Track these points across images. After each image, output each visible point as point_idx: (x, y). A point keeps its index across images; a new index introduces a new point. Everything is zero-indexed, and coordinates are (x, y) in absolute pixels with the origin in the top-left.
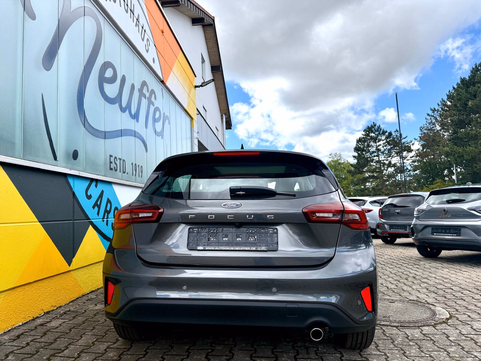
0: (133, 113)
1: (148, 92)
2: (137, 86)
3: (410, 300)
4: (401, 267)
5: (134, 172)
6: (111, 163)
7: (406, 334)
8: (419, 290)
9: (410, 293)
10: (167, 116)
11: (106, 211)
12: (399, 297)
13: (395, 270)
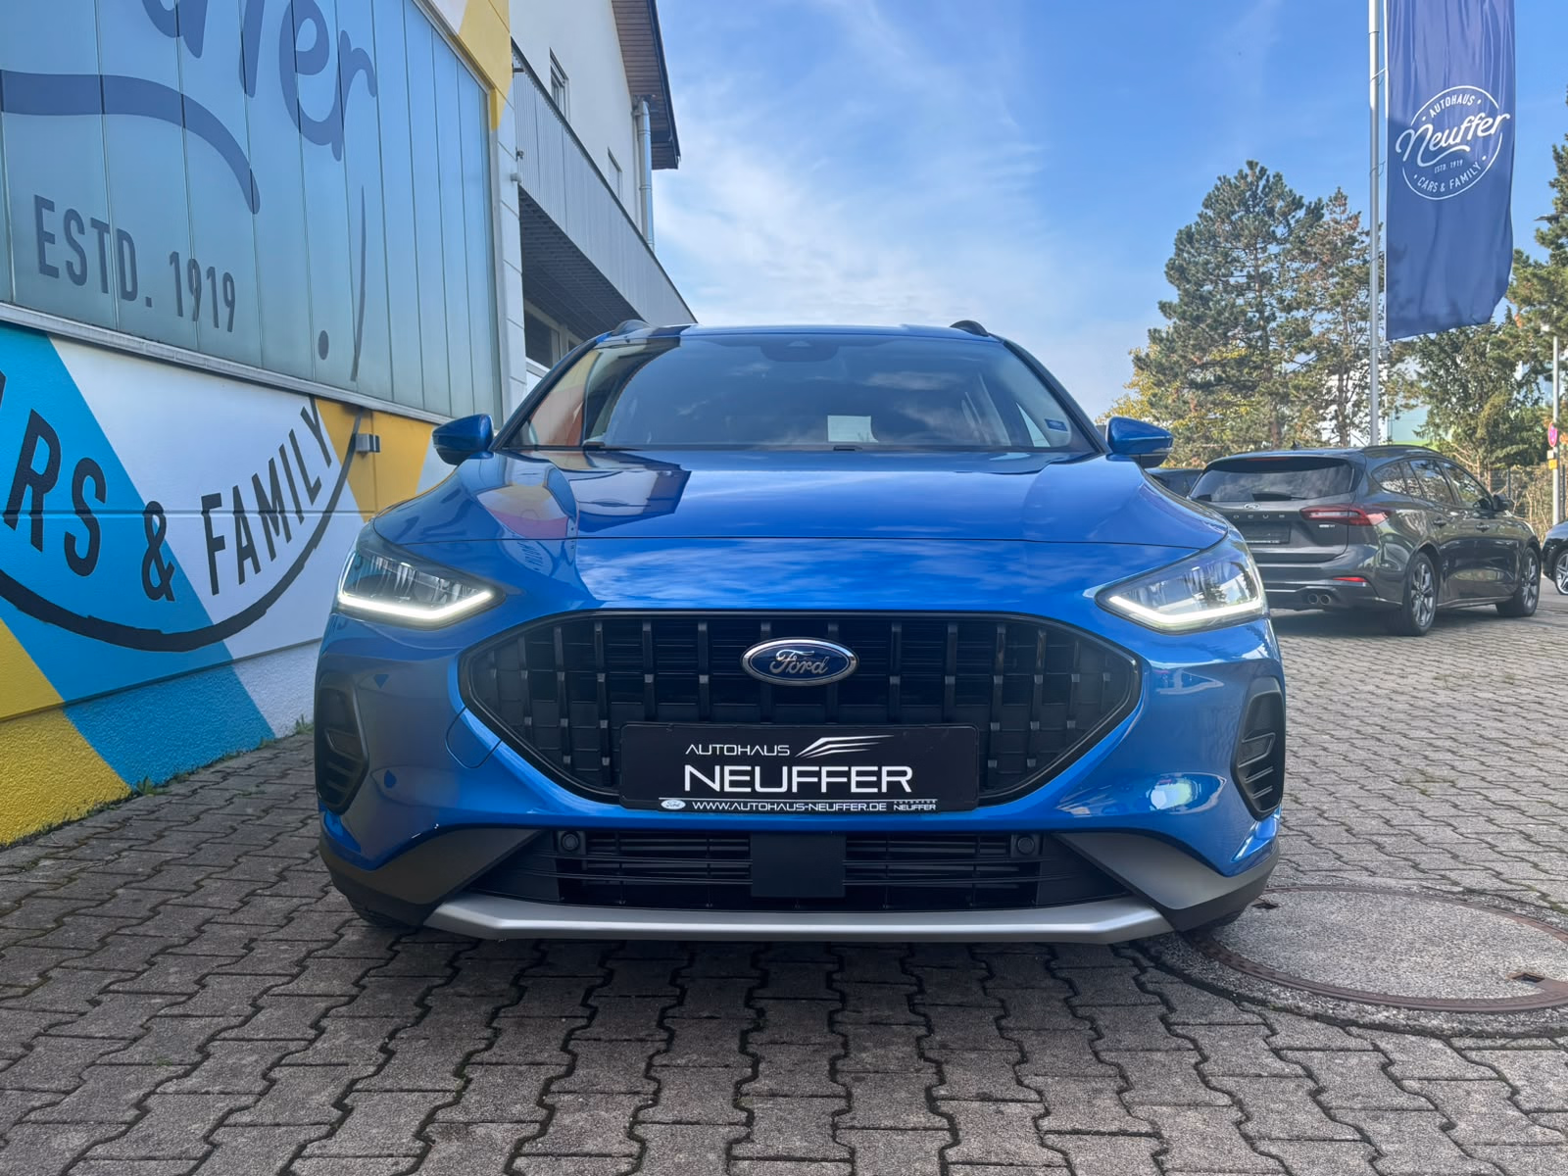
0: (168, 3)
3: (1470, 891)
4: (1383, 737)
5: (188, 300)
6: (44, 237)
7: (1502, 1078)
8: (1492, 842)
9: (1455, 857)
10: (357, 49)
11: (24, 474)
12: (1412, 873)
13: (1362, 749)
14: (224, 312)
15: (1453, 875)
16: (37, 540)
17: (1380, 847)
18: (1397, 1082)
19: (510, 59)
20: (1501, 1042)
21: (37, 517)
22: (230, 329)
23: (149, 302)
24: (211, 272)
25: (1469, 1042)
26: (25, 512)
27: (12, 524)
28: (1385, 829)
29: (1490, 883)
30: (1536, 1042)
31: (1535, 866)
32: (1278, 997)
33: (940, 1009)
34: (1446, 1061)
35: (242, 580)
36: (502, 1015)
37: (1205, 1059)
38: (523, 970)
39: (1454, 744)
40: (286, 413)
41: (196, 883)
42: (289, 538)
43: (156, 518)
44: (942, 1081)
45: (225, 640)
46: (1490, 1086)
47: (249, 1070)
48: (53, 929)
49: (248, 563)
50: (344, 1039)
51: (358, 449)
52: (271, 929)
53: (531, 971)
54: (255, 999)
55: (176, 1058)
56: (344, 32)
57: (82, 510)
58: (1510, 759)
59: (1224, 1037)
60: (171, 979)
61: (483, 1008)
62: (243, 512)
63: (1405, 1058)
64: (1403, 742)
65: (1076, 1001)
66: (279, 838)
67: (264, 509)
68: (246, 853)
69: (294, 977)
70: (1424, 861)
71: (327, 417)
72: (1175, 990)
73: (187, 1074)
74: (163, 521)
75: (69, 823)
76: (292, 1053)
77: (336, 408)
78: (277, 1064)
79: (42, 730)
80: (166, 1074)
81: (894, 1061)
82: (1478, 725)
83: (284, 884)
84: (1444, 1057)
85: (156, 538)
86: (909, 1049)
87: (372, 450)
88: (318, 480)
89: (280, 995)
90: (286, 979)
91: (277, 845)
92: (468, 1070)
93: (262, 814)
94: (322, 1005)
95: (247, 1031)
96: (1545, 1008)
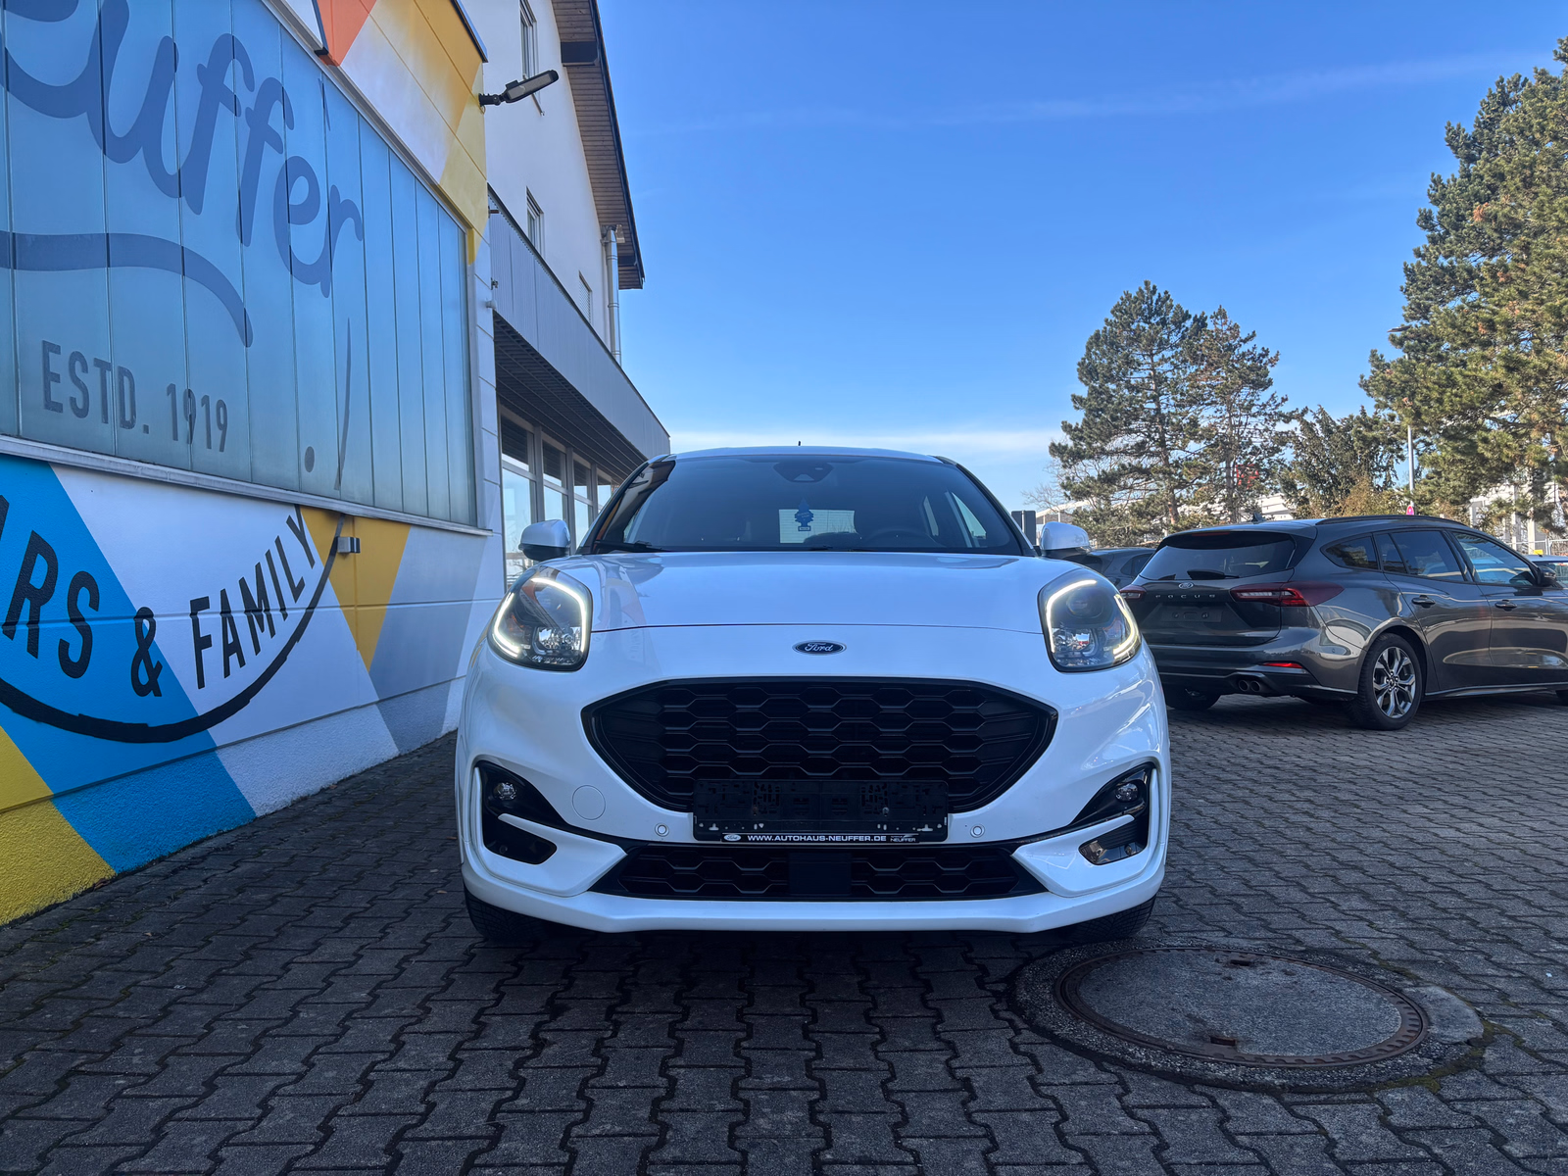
0: (171, 168)
1: (252, 90)
2: (192, 57)
3: (1310, 951)
4: (1252, 801)
5: (183, 426)
6: (50, 377)
7: (1322, 1131)
8: (1336, 901)
9: (1303, 917)
10: (347, 201)
11: (23, 589)
12: (1262, 933)
13: (1232, 812)
14: (216, 434)
15: (1297, 934)
16: (33, 648)
17: (1238, 908)
18: (1230, 1138)
19: (486, 202)
20: (1322, 1097)
21: (33, 627)
22: (222, 449)
23: (146, 429)
24: (206, 400)
25: (1297, 1098)
26: (22, 623)
27: (11, 635)
28: (1244, 890)
29: (1330, 942)
30: (1354, 1097)
31: (1371, 924)
32: (1134, 1056)
33: (834, 1073)
34: (1274, 1117)
35: (227, 673)
36: (437, 1089)
37: (1065, 1118)
38: (461, 1043)
39: (1312, 806)
40: (271, 524)
41: (167, 964)
42: (273, 633)
43: (146, 622)
44: (829, 1145)
45: (210, 730)
46: (1309, 1140)
47: (198, 1150)
48: (32, 1012)
49: (234, 658)
50: (288, 1118)
51: (339, 551)
52: (233, 1008)
53: (467, 1045)
54: (211, 1079)
55: (132, 1138)
56: (333, 186)
57: (76, 618)
58: (1359, 820)
59: (1083, 1097)
60: (136, 1060)
61: (419, 1081)
62: (230, 612)
63: (1240, 1115)
64: (1268, 804)
65: (955, 1063)
66: (250, 917)
67: (250, 608)
68: (215, 933)
69: (249, 1056)
70: (1276, 921)
71: (311, 524)
72: (1045, 1051)
73: (143, 1154)
74: (153, 625)
75: (56, 905)
76: (239, 1133)
77: (319, 517)
78: (225, 1143)
79: (33, 820)
80: (123, 1155)
81: (789, 1127)
82: (1336, 787)
84: (1273, 1113)
85: (145, 641)
86: (800, 1114)
87: (352, 551)
88: (302, 580)
89: (234, 1075)
90: (241, 1059)
91: (246, 923)
92: (400, 1146)
93: (236, 893)
94: (271, 1084)
95: (200, 1112)
96: (1363, 1065)
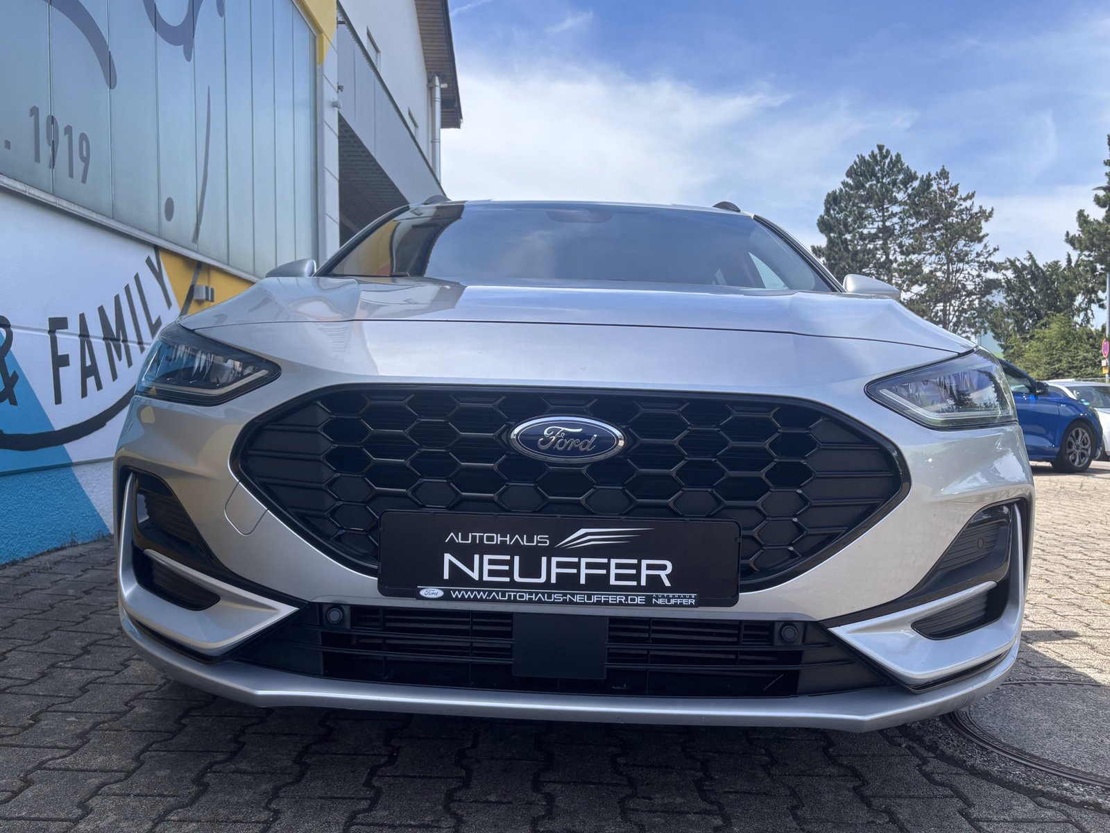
5: (45, 150)
14: (79, 166)
19: (335, 13)
22: (84, 181)
23: (8, 144)
24: (68, 130)
32: (1072, 792)
33: (731, 797)
35: (84, 394)
36: (282, 794)
38: (308, 746)
40: (133, 261)
42: (130, 364)
43: (3, 331)
45: (67, 446)
49: (91, 381)
51: (195, 297)
52: (63, 700)
53: (316, 748)
54: (28, 772)
61: (263, 787)
62: (88, 336)
65: (866, 792)
67: (108, 337)
68: (56, 629)
69: (74, 750)
71: (169, 268)
72: (964, 783)
74: (10, 335)
77: (177, 264)
83: (87, 657)
87: (207, 299)
88: (159, 318)
89: (55, 769)
90: (63, 753)
91: (89, 621)
93: (83, 595)
